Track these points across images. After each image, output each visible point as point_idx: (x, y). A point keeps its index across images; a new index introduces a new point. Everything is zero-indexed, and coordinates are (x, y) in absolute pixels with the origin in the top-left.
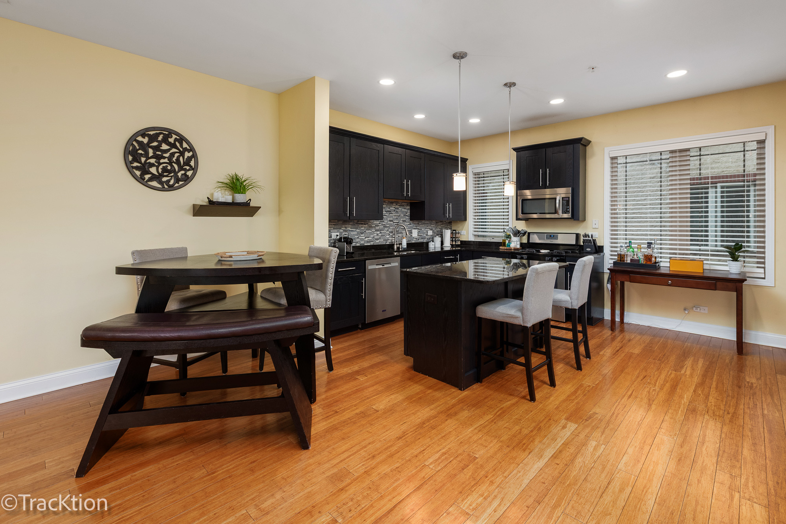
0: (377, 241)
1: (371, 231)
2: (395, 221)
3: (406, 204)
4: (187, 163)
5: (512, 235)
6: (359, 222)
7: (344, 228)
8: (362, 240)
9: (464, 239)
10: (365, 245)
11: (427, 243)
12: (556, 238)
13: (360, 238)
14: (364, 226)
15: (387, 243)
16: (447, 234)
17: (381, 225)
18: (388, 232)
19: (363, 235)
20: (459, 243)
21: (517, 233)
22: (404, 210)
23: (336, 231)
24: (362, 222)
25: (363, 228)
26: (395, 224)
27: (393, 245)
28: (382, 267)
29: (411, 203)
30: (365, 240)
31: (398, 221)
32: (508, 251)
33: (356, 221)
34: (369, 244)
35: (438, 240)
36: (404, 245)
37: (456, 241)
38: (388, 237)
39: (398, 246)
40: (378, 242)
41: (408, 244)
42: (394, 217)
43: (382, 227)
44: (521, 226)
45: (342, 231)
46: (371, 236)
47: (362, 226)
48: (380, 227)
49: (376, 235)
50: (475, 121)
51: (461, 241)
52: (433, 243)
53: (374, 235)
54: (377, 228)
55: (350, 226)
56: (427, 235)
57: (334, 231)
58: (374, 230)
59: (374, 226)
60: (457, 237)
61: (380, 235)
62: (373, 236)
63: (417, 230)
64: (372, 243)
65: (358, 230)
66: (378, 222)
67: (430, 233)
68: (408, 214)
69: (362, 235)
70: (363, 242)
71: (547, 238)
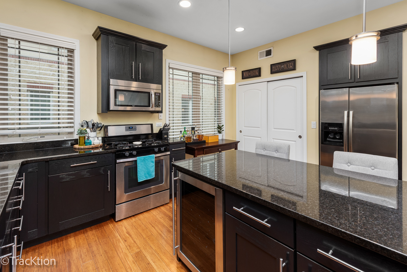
12: (135, 129)
71: (127, 130)
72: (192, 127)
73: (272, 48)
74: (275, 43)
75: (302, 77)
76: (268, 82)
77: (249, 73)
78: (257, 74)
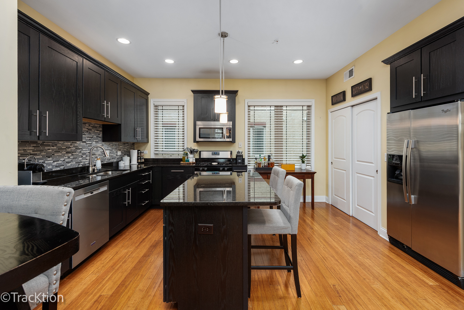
0: (68, 165)
1: (61, 154)
2: (89, 143)
3: (99, 126)
5: (188, 153)
6: (44, 144)
9: (146, 157)
10: (54, 170)
11: (117, 163)
12: (219, 154)
13: (46, 162)
14: (52, 148)
15: (80, 166)
16: (134, 153)
17: (72, 146)
18: (81, 154)
19: (51, 159)
20: (143, 161)
21: (192, 152)
22: (97, 132)
24: (49, 144)
25: (50, 151)
27: (88, 167)
28: (90, 195)
29: (103, 125)
30: (53, 164)
32: (187, 165)
34: (59, 169)
35: (127, 159)
36: (99, 165)
37: (140, 159)
38: (81, 159)
39: (93, 167)
42: (86, 138)
44: (195, 146)
46: (61, 159)
47: (49, 148)
48: (73, 149)
49: (67, 158)
50: (169, 61)
51: (145, 159)
52: (123, 162)
53: (65, 158)
54: (68, 150)
56: (117, 155)
58: (65, 153)
59: (65, 147)
60: (142, 156)
61: (72, 157)
62: (63, 159)
63: (108, 151)
64: (62, 167)
66: (69, 144)
67: (119, 153)
68: (101, 135)
69: (48, 159)
70: (51, 167)
71: (212, 154)
72: (268, 156)
73: (353, 67)
74: (356, 61)
75: (376, 99)
76: (352, 106)
77: (336, 98)
78: (342, 98)
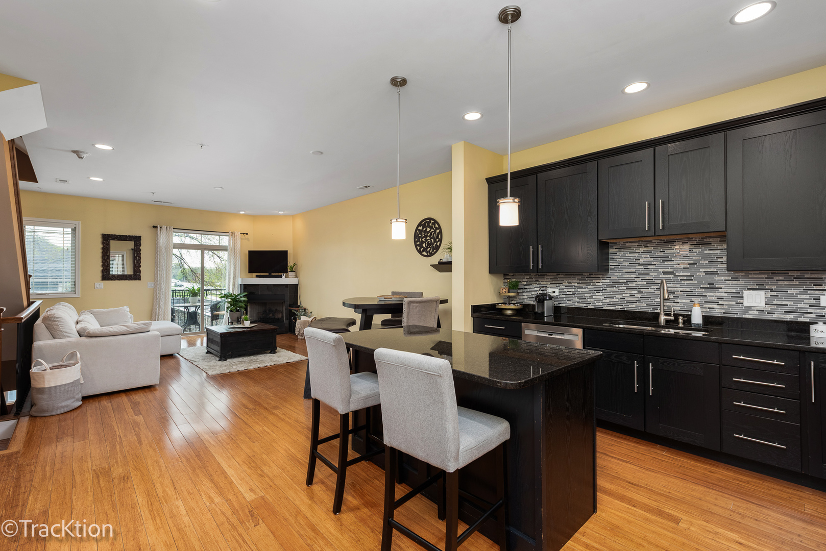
0: (630, 306)
1: (617, 289)
4: (437, 237)
6: (592, 276)
7: (567, 284)
8: (599, 301)
10: (604, 308)
13: (595, 297)
17: (640, 279)
19: (601, 294)
23: (555, 286)
24: (599, 276)
25: (600, 284)
26: (679, 278)
27: (658, 315)
28: (547, 336)
30: (605, 301)
31: (689, 274)
33: (586, 274)
34: (613, 308)
36: (697, 319)
40: (632, 307)
41: (706, 319)
43: (645, 283)
45: (564, 287)
46: (617, 296)
47: (598, 281)
49: (628, 295)
53: (625, 295)
54: (630, 285)
55: (575, 281)
57: (551, 286)
58: (625, 288)
61: (639, 296)
63: (763, 293)
64: (620, 307)
65: (590, 287)
69: (597, 294)
70: (600, 304)
